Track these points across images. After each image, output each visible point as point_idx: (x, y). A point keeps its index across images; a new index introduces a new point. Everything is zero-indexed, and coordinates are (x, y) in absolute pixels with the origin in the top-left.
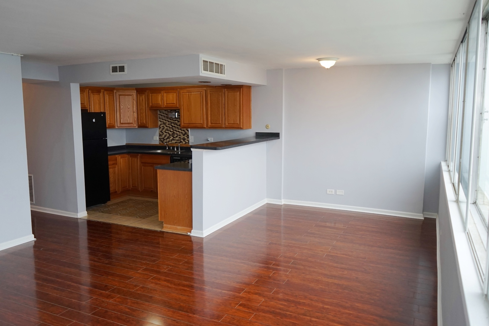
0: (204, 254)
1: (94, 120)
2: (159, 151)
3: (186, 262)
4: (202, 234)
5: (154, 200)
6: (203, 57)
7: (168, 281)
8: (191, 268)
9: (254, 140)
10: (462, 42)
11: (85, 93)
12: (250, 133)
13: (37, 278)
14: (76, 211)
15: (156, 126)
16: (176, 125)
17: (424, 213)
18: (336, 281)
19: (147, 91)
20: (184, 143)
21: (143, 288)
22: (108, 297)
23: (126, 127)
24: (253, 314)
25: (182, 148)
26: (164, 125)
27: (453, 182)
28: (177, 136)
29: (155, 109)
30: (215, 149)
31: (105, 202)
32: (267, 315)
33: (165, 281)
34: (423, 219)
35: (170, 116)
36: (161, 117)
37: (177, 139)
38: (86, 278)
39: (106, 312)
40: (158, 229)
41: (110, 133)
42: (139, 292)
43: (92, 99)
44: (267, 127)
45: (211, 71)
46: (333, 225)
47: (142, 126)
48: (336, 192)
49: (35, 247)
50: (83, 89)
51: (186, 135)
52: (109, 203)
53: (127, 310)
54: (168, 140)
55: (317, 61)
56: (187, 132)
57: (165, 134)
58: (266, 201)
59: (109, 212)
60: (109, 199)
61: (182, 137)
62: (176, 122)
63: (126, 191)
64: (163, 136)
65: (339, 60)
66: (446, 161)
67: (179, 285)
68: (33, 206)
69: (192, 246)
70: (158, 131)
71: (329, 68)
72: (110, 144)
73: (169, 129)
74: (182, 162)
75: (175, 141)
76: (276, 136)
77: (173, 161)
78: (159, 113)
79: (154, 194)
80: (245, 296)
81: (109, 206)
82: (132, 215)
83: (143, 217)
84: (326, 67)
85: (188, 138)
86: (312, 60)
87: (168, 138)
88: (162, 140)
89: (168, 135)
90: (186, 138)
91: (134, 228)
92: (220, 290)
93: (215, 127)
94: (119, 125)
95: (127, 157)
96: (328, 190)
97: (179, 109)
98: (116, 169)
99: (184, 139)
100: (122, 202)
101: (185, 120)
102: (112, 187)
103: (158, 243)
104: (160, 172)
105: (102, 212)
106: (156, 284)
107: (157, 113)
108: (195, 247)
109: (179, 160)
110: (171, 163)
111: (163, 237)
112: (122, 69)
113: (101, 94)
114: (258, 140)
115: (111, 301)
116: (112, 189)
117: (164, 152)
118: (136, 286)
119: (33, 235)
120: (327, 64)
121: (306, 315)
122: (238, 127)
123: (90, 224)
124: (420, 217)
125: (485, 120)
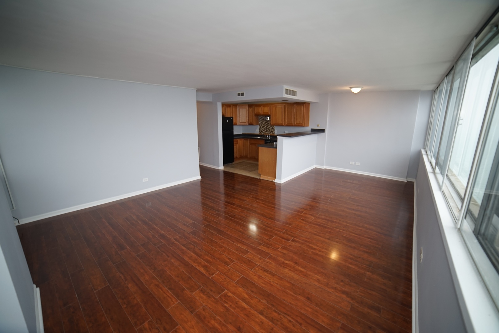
0: (281, 192)
1: (228, 121)
2: (259, 137)
3: (273, 195)
4: (281, 181)
5: (256, 163)
6: (286, 87)
7: (264, 204)
8: (274, 198)
9: (310, 133)
10: (447, 76)
11: (223, 107)
12: (308, 129)
13: (202, 196)
14: (219, 166)
15: (257, 124)
16: (268, 124)
17: (407, 178)
18: (354, 212)
19: (262, 106)
20: (272, 133)
21: (251, 206)
22: (235, 209)
23: (243, 125)
24: (308, 225)
25: (271, 136)
26: (262, 124)
27: (430, 161)
28: (268, 130)
29: (257, 115)
30: (290, 137)
31: (231, 162)
32: (316, 226)
33: (263, 204)
34: (406, 181)
35: (265, 119)
36: (260, 119)
37: (268, 131)
38: (223, 198)
39: (235, 215)
40: (258, 177)
41: (235, 128)
42: (250, 208)
43: (227, 110)
44: (318, 126)
45: (290, 94)
46: (352, 181)
47: (251, 124)
48: (355, 163)
49: (201, 181)
50: (223, 105)
51: (273, 129)
52: (233, 163)
53: (245, 216)
54: (264, 132)
55: (350, 89)
56: (273, 127)
57: (262, 128)
58: (315, 166)
59: (234, 167)
60: (234, 161)
61: (271, 130)
62: (268, 122)
63: (241, 157)
64: (261, 129)
65: (363, 88)
66: (424, 149)
67: (269, 206)
68: (200, 163)
69: (275, 188)
70: (258, 127)
71: (357, 92)
72: (235, 133)
73: (264, 126)
74: (271, 144)
75: (267, 132)
76: (323, 131)
77: (266, 143)
78: (259, 117)
79: (257, 160)
80: (304, 215)
81: (233, 164)
82: (245, 169)
83: (250, 171)
84: (355, 93)
85: (274, 131)
86: (347, 88)
87: (264, 130)
88: (260, 131)
89: (264, 129)
90: (273, 131)
91: (246, 176)
92: (291, 211)
93: (289, 125)
94: (239, 124)
95: (243, 140)
96: (351, 162)
97: (270, 116)
98: (237, 146)
99: (272, 131)
100: (240, 163)
101: (273, 121)
102: (236, 155)
103: (258, 185)
104: (260, 148)
105: (231, 167)
106: (258, 205)
107: (258, 117)
108: (277, 188)
109: (269, 142)
110: (265, 143)
111: (260, 182)
112: (243, 94)
113: (231, 108)
114: (313, 133)
115: (236, 210)
116: (235, 156)
117: (261, 138)
118: (248, 205)
119: (200, 176)
120: (356, 90)
121: (337, 228)
122: (301, 126)
123: (225, 173)
124: (405, 180)
125: (459, 124)
